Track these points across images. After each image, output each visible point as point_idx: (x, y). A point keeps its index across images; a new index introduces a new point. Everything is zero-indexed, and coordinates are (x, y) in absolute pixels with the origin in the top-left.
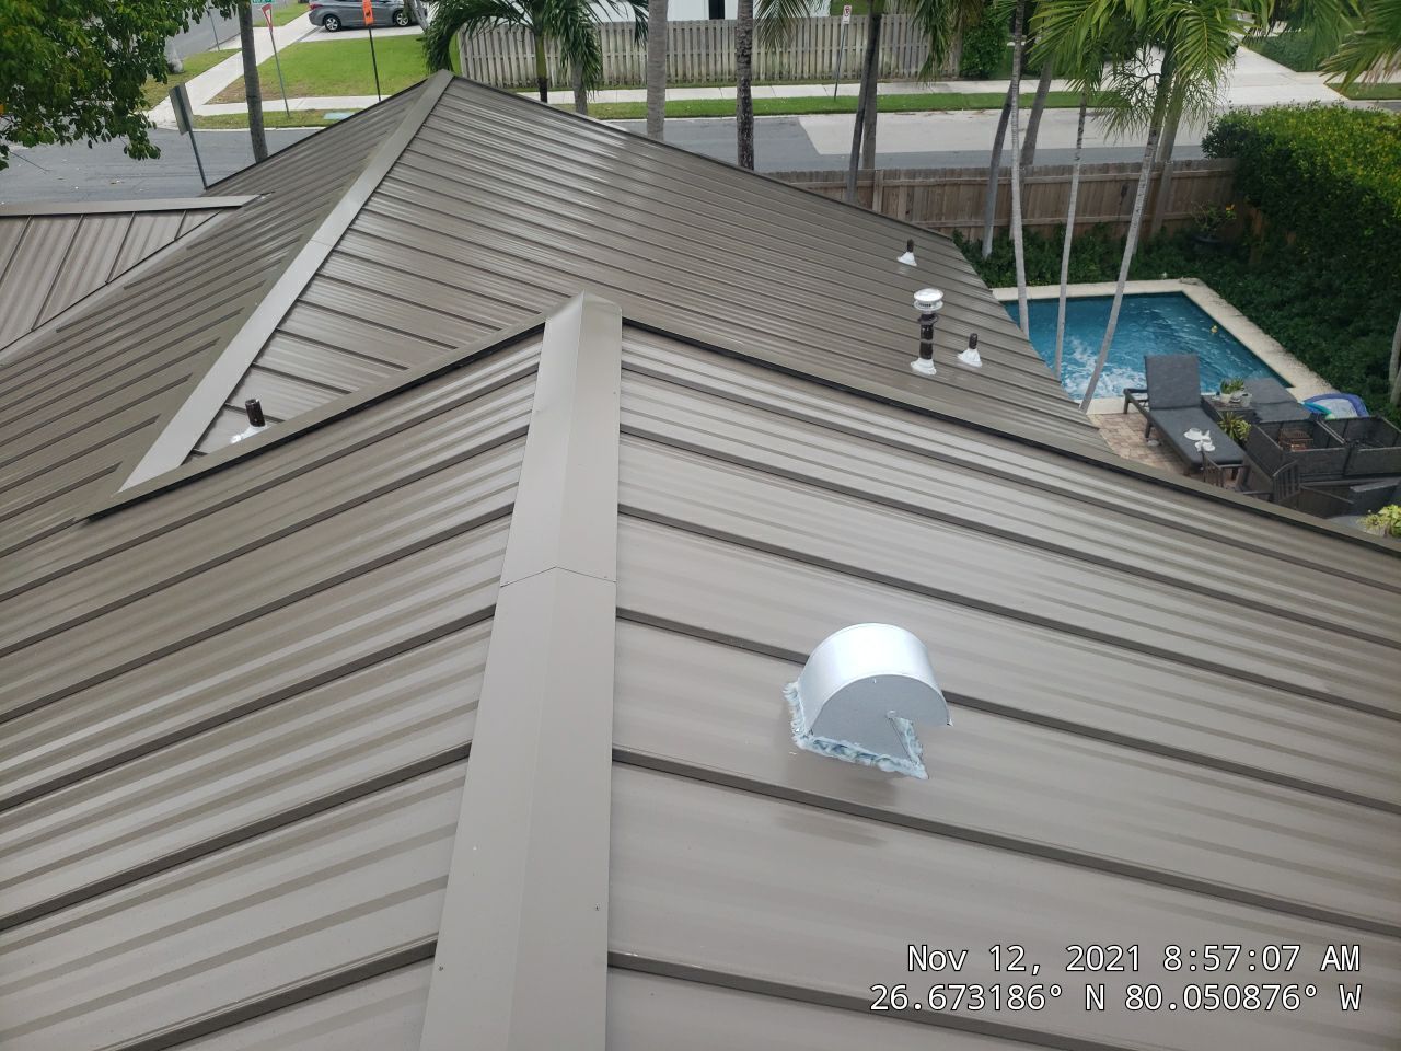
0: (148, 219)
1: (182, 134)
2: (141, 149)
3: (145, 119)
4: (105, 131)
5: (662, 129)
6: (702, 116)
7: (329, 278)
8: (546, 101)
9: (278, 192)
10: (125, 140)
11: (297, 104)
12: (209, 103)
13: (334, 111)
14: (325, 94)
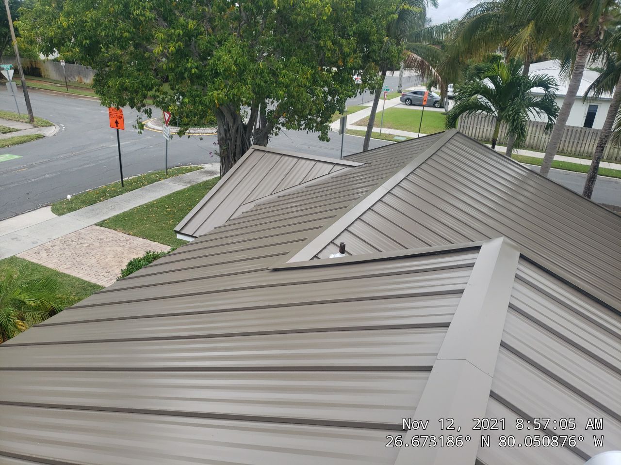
0: (321, 164)
1: (340, 134)
2: (324, 138)
3: (329, 127)
4: (314, 129)
5: (548, 172)
6: (567, 170)
7: (384, 202)
8: (494, 148)
9: (372, 164)
10: (319, 133)
11: (385, 131)
12: (353, 124)
13: (399, 136)
14: (397, 129)
